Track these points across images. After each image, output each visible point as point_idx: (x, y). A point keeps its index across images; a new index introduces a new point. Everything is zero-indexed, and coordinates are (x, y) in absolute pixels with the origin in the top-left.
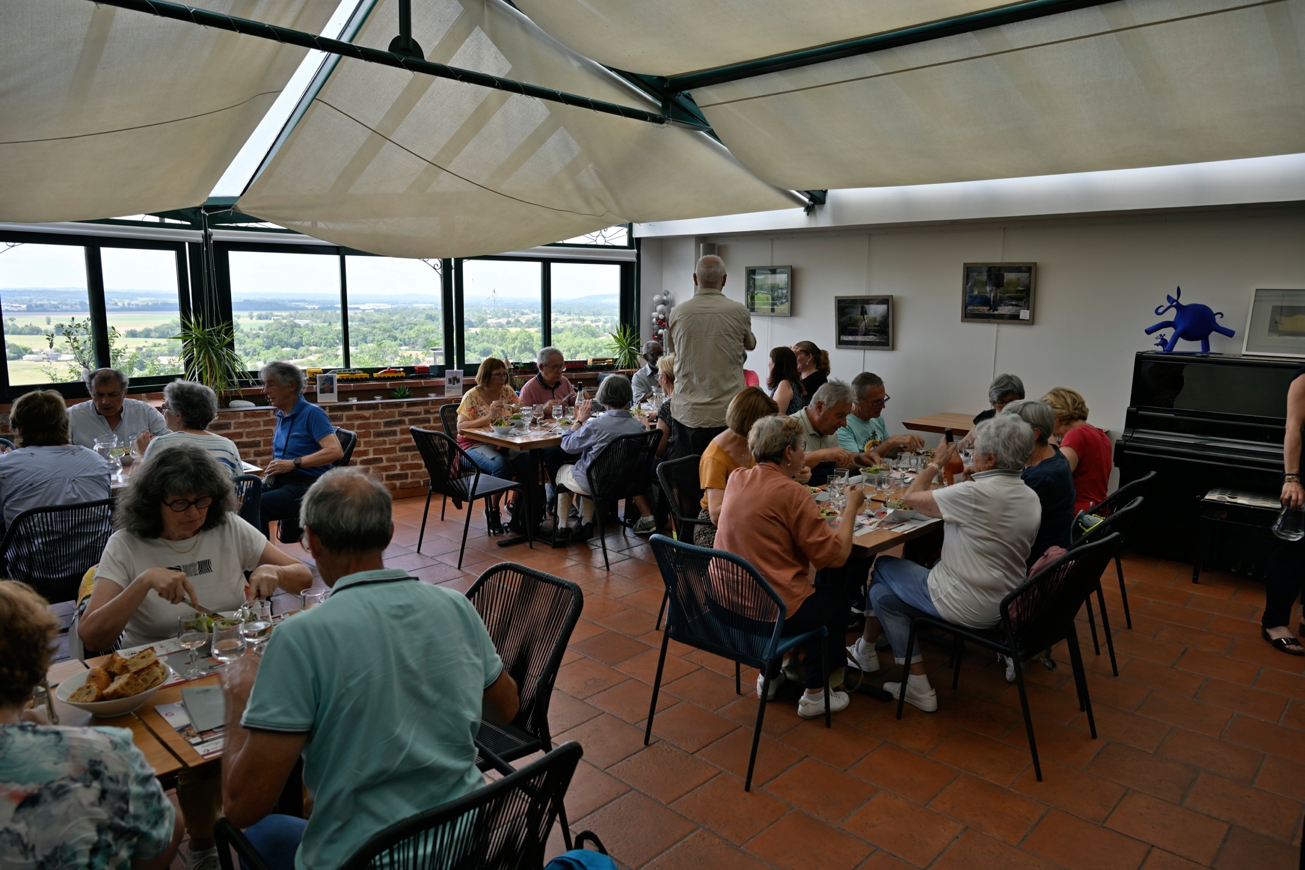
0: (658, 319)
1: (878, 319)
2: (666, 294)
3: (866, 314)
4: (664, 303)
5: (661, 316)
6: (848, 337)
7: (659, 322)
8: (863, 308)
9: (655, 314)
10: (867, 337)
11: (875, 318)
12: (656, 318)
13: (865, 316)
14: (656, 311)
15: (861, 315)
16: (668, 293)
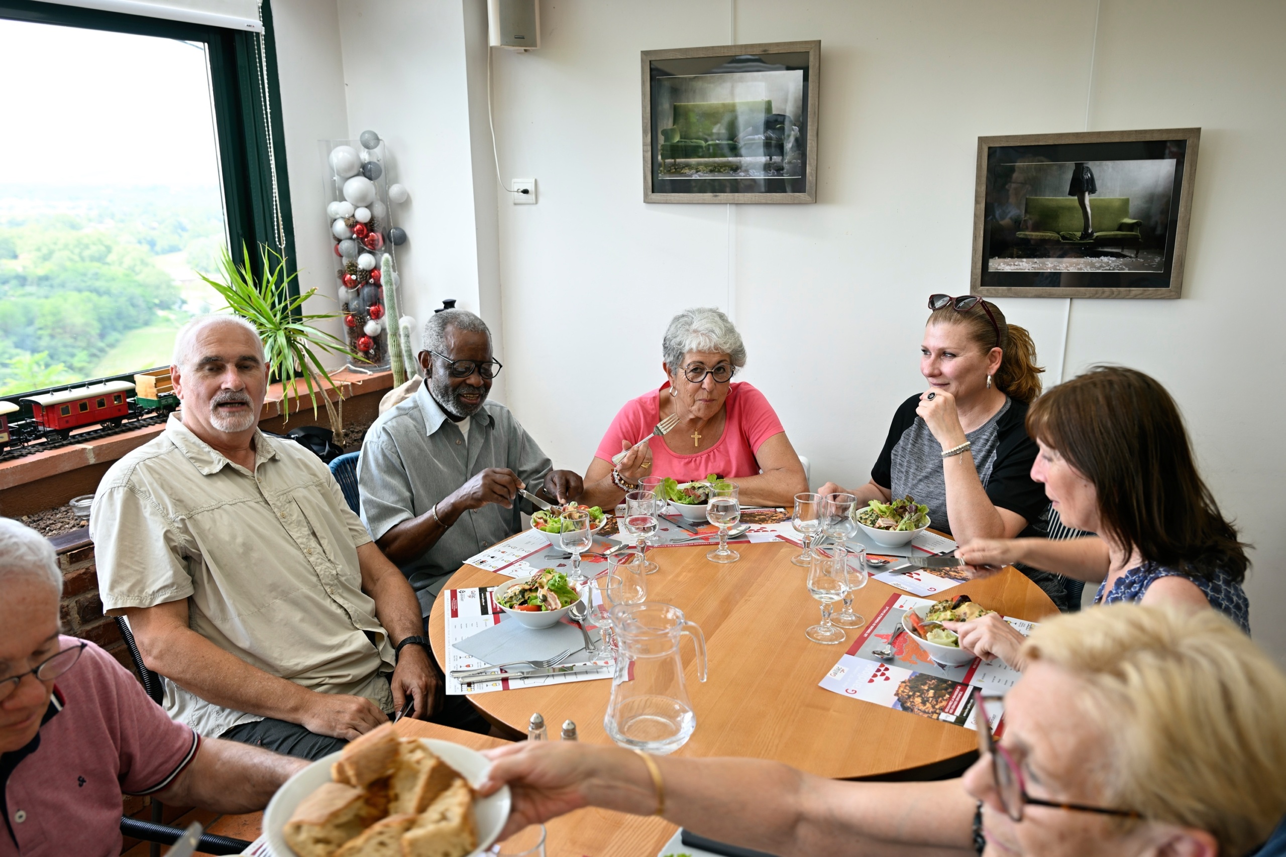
0: (352, 224)
1: (1135, 205)
2: (371, 142)
3: (1093, 190)
4: (366, 171)
5: (363, 215)
6: (1017, 261)
7: (359, 232)
8: (1079, 171)
9: (341, 209)
10: (1089, 259)
11: (1126, 202)
12: (346, 220)
13: (1087, 198)
14: (342, 199)
15: (1071, 193)
16: (377, 139)
